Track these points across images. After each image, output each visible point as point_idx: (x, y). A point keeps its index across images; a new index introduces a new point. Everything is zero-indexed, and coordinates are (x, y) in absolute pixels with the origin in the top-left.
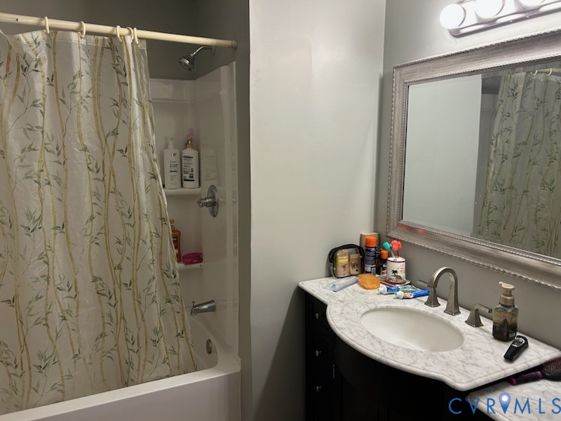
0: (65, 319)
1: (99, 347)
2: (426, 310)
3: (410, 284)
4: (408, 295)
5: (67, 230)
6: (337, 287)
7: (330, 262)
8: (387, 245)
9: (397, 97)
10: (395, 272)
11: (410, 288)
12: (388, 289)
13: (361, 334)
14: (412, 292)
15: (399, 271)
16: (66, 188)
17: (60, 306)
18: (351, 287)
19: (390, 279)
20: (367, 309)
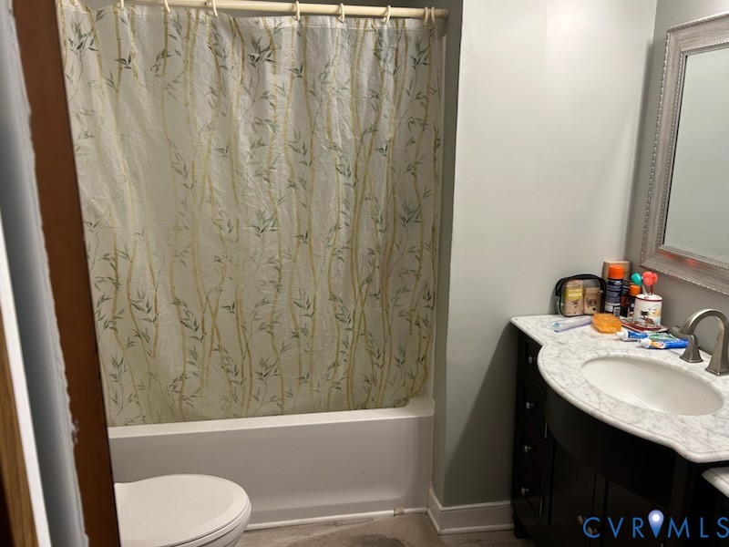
0: (297, 336)
1: (330, 378)
2: (679, 366)
3: (665, 332)
4: (658, 344)
5: (310, 239)
6: (561, 326)
7: (557, 295)
8: (637, 277)
9: (670, 73)
10: (644, 313)
11: (664, 336)
12: (630, 334)
13: (576, 381)
14: (665, 341)
15: (650, 312)
16: (311, 191)
17: (296, 323)
18: (581, 328)
19: (637, 323)
20: (595, 356)
